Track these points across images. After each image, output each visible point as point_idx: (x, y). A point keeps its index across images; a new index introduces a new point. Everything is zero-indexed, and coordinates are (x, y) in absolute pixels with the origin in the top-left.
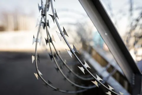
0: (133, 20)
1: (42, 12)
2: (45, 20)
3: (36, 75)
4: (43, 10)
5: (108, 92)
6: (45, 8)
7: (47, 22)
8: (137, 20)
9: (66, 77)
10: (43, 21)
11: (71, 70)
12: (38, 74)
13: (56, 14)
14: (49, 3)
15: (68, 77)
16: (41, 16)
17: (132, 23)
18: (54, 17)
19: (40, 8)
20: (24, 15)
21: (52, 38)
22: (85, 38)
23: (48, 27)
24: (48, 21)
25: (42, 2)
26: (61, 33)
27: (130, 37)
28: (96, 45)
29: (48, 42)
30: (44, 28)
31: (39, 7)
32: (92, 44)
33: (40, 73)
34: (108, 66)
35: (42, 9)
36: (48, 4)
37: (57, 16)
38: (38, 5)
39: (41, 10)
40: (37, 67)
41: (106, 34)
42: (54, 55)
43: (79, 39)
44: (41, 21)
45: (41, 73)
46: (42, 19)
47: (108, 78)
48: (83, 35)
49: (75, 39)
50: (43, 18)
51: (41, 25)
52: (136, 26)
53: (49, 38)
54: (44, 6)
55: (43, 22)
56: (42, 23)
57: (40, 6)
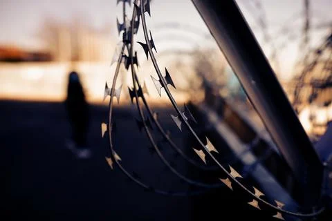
0: (310, 51)
1: (124, 35)
2: (130, 51)
3: (110, 161)
4: (127, 31)
5: (252, 201)
6: (131, 28)
7: (134, 55)
8: (319, 52)
9: (168, 165)
10: (126, 53)
11: (180, 151)
12: (113, 159)
13: (152, 41)
14: (139, 19)
15: (173, 165)
16: (122, 43)
17: (307, 57)
18: (148, 47)
19: (121, 27)
20: (92, 31)
21: (142, 86)
22: (209, 80)
23: (135, 65)
24: (136, 53)
25: (125, 16)
26: (160, 81)
27: (302, 86)
28: (233, 95)
29: (135, 96)
30: (127, 68)
31: (118, 24)
32: (224, 93)
33: (117, 157)
34: (255, 142)
35: (125, 30)
36: (136, 20)
37: (153, 46)
38: (117, 20)
39: (123, 32)
40: (111, 146)
41: (253, 82)
42: (146, 122)
43: (198, 82)
44: (122, 53)
45: (119, 156)
46: (123, 49)
47: (254, 166)
48: (207, 75)
49: (191, 83)
50: (126, 47)
51: (121, 62)
52: (315, 63)
53: (137, 88)
54: (128, 25)
55: (125, 56)
56: (124, 58)
57: (121, 22)
